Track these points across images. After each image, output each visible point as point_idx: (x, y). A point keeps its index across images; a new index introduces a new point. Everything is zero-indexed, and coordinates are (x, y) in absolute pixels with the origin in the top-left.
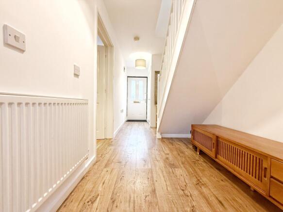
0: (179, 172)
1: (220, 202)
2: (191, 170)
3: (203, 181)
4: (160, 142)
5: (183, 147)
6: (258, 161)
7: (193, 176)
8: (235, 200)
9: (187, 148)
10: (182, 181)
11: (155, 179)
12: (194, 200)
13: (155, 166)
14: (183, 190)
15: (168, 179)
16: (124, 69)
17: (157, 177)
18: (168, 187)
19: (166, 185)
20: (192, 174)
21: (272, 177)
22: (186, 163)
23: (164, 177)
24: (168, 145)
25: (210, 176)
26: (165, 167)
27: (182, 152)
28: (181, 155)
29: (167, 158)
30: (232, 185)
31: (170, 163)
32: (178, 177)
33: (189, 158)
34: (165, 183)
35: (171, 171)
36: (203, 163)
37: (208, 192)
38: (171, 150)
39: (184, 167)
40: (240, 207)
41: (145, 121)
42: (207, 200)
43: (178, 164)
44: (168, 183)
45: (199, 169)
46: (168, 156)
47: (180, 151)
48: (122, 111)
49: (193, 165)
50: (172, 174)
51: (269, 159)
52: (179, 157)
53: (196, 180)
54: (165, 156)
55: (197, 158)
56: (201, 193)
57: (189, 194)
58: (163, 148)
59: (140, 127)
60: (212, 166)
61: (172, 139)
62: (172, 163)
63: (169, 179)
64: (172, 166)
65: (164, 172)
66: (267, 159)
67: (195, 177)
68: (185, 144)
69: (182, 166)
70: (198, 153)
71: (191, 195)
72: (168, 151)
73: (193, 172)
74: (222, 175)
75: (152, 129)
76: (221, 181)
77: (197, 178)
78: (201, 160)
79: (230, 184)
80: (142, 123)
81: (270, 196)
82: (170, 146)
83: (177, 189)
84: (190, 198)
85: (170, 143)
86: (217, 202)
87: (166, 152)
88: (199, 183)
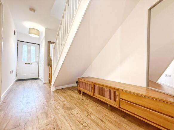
0: (75, 111)
1: (102, 120)
2: (82, 107)
3: (90, 112)
4: (55, 93)
5: (72, 93)
6: (114, 92)
7: (84, 111)
8: (106, 116)
9: (75, 93)
10: (79, 118)
11: (60, 126)
12: (90, 127)
13: (57, 114)
14: (82, 124)
15: (69, 120)
16: (15, 33)
17: (61, 123)
18: (72, 127)
19: (70, 126)
20: (83, 109)
21: (120, 98)
22: (77, 103)
23: (66, 120)
24: (61, 94)
25: (92, 106)
26: (65, 112)
27: (73, 97)
28: (73, 99)
29: (64, 105)
30: (102, 108)
31: (67, 108)
32: (76, 116)
33: (78, 99)
34: (69, 126)
35: (70, 113)
36: (86, 100)
37: (95, 117)
38: (65, 97)
39: (77, 107)
40: (109, 118)
41: (38, 79)
42: (96, 123)
43: (73, 106)
44: (71, 124)
45: (85, 104)
46: (64, 103)
47: (71, 96)
48: (12, 72)
49: (81, 103)
50: (71, 116)
51: (119, 91)
52: (72, 101)
53: (86, 112)
54: (62, 104)
55: (82, 98)
56: (92, 120)
57: (86, 125)
58: (59, 98)
59: (34, 84)
60: (91, 100)
61: (63, 89)
62: (69, 107)
63: (71, 120)
64: (70, 109)
65: (66, 117)
66: (118, 91)
67: (85, 111)
68: (73, 91)
69: (76, 106)
70: (82, 95)
71: (87, 125)
72: (63, 99)
73: (83, 108)
74: (96, 104)
75: (45, 85)
76: (97, 108)
77: (86, 111)
78: (84, 98)
79: (101, 107)
80: (35, 80)
81: (120, 107)
82: (64, 94)
83: (78, 125)
84: (88, 127)
85: (63, 92)
86: (100, 121)
87: (62, 100)
88: (89, 114)
